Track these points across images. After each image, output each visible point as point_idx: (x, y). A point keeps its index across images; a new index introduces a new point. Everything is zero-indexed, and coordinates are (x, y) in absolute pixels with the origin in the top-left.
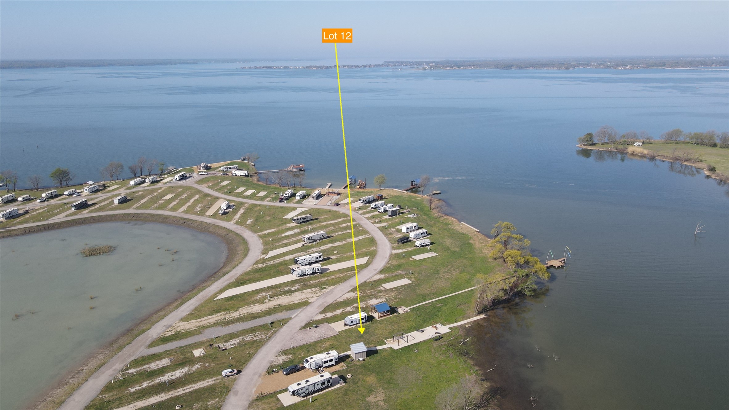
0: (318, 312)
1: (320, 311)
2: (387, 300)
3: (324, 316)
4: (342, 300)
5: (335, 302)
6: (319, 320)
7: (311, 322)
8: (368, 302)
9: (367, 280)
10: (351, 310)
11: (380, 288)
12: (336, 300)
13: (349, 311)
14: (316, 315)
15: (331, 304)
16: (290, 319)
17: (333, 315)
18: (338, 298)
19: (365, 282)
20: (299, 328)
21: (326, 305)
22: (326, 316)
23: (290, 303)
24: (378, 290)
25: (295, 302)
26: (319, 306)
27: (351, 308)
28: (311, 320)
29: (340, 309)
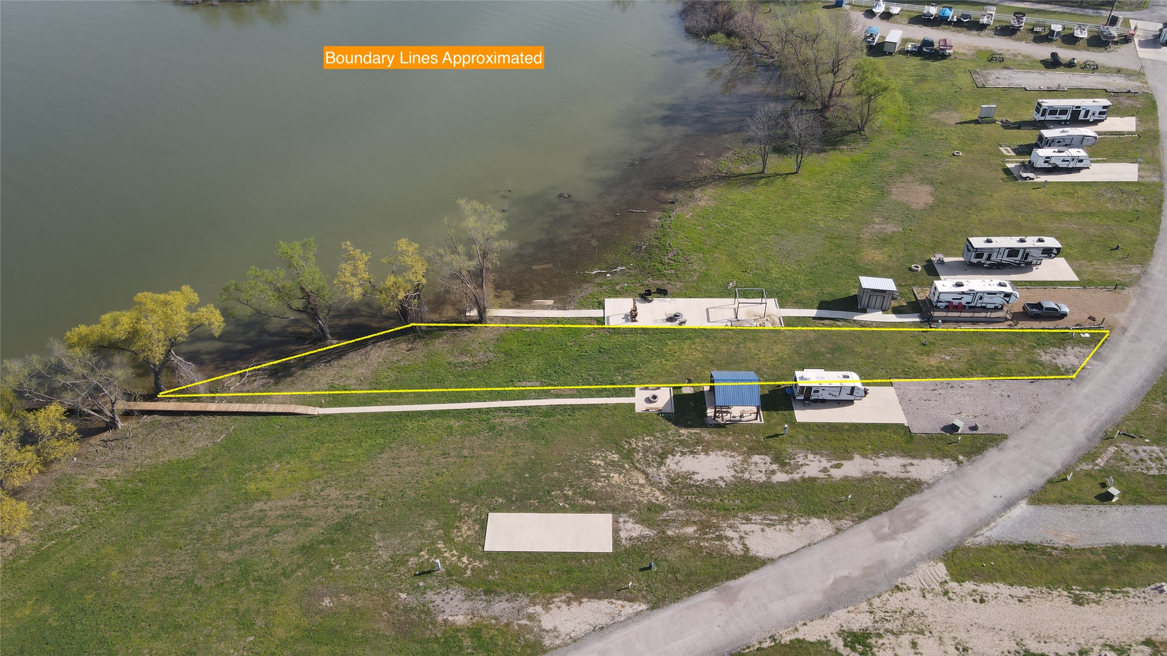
0: (927, 494)
1: (916, 498)
2: (663, 457)
3: (912, 464)
4: (815, 521)
5: (845, 523)
6: (933, 458)
7: (961, 458)
8: (728, 475)
9: (638, 614)
10: (811, 457)
11: (633, 529)
12: (839, 530)
13: (818, 457)
14: (938, 480)
15: (862, 519)
16: (1037, 497)
17: (878, 460)
18: (824, 540)
19: (656, 605)
20: (1010, 443)
21: (883, 520)
22: (904, 466)
23: (1026, 591)
24: (649, 526)
25: (1004, 589)
26: (911, 526)
27: (804, 468)
28: (959, 463)
29: (846, 478)
